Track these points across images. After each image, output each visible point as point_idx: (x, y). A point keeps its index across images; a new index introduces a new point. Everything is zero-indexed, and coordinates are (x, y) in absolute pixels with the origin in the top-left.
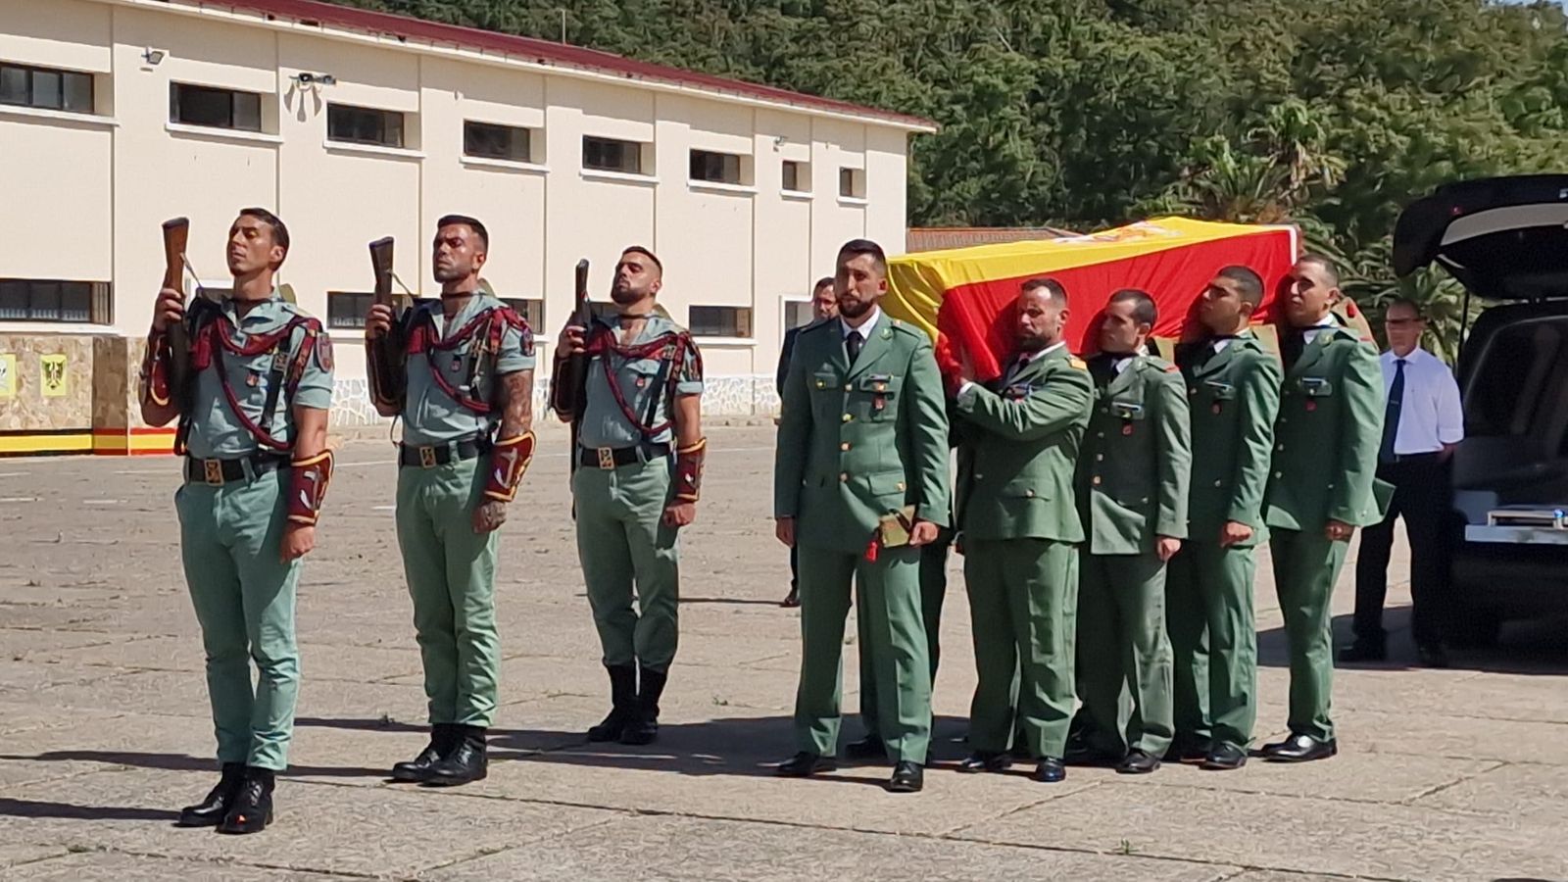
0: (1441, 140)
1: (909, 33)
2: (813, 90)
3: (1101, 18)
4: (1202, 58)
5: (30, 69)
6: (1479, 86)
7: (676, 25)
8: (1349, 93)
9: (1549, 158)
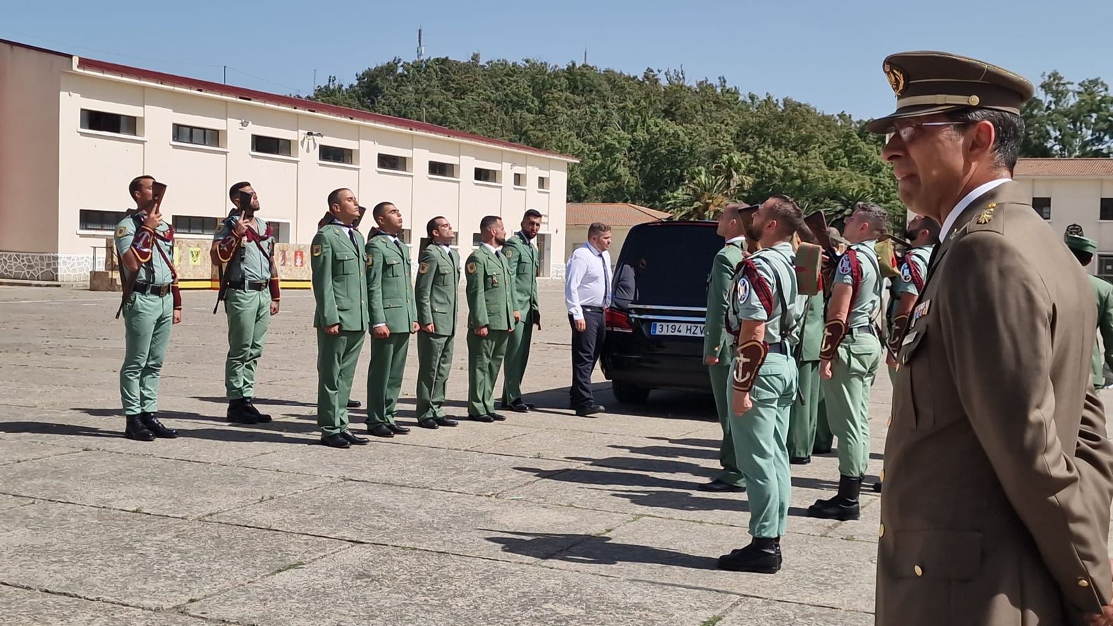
0: (796, 171)
1: (579, 122)
2: (538, 146)
3: (659, 117)
4: (699, 135)
5: (191, 128)
6: (814, 148)
7: (482, 116)
8: (758, 150)
9: (841, 180)
